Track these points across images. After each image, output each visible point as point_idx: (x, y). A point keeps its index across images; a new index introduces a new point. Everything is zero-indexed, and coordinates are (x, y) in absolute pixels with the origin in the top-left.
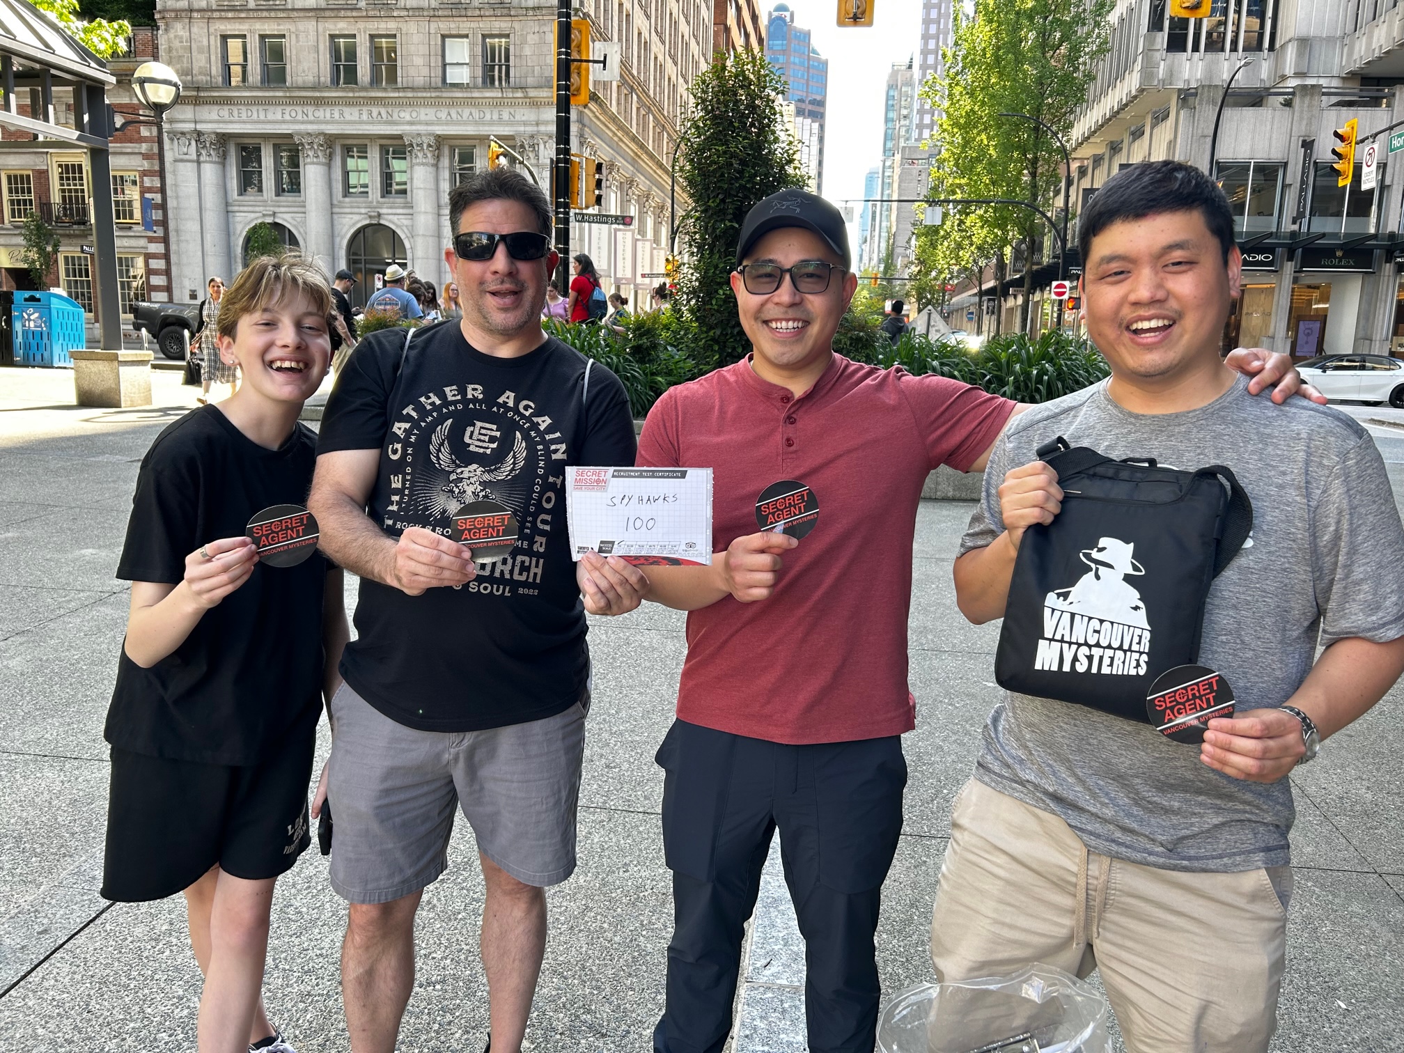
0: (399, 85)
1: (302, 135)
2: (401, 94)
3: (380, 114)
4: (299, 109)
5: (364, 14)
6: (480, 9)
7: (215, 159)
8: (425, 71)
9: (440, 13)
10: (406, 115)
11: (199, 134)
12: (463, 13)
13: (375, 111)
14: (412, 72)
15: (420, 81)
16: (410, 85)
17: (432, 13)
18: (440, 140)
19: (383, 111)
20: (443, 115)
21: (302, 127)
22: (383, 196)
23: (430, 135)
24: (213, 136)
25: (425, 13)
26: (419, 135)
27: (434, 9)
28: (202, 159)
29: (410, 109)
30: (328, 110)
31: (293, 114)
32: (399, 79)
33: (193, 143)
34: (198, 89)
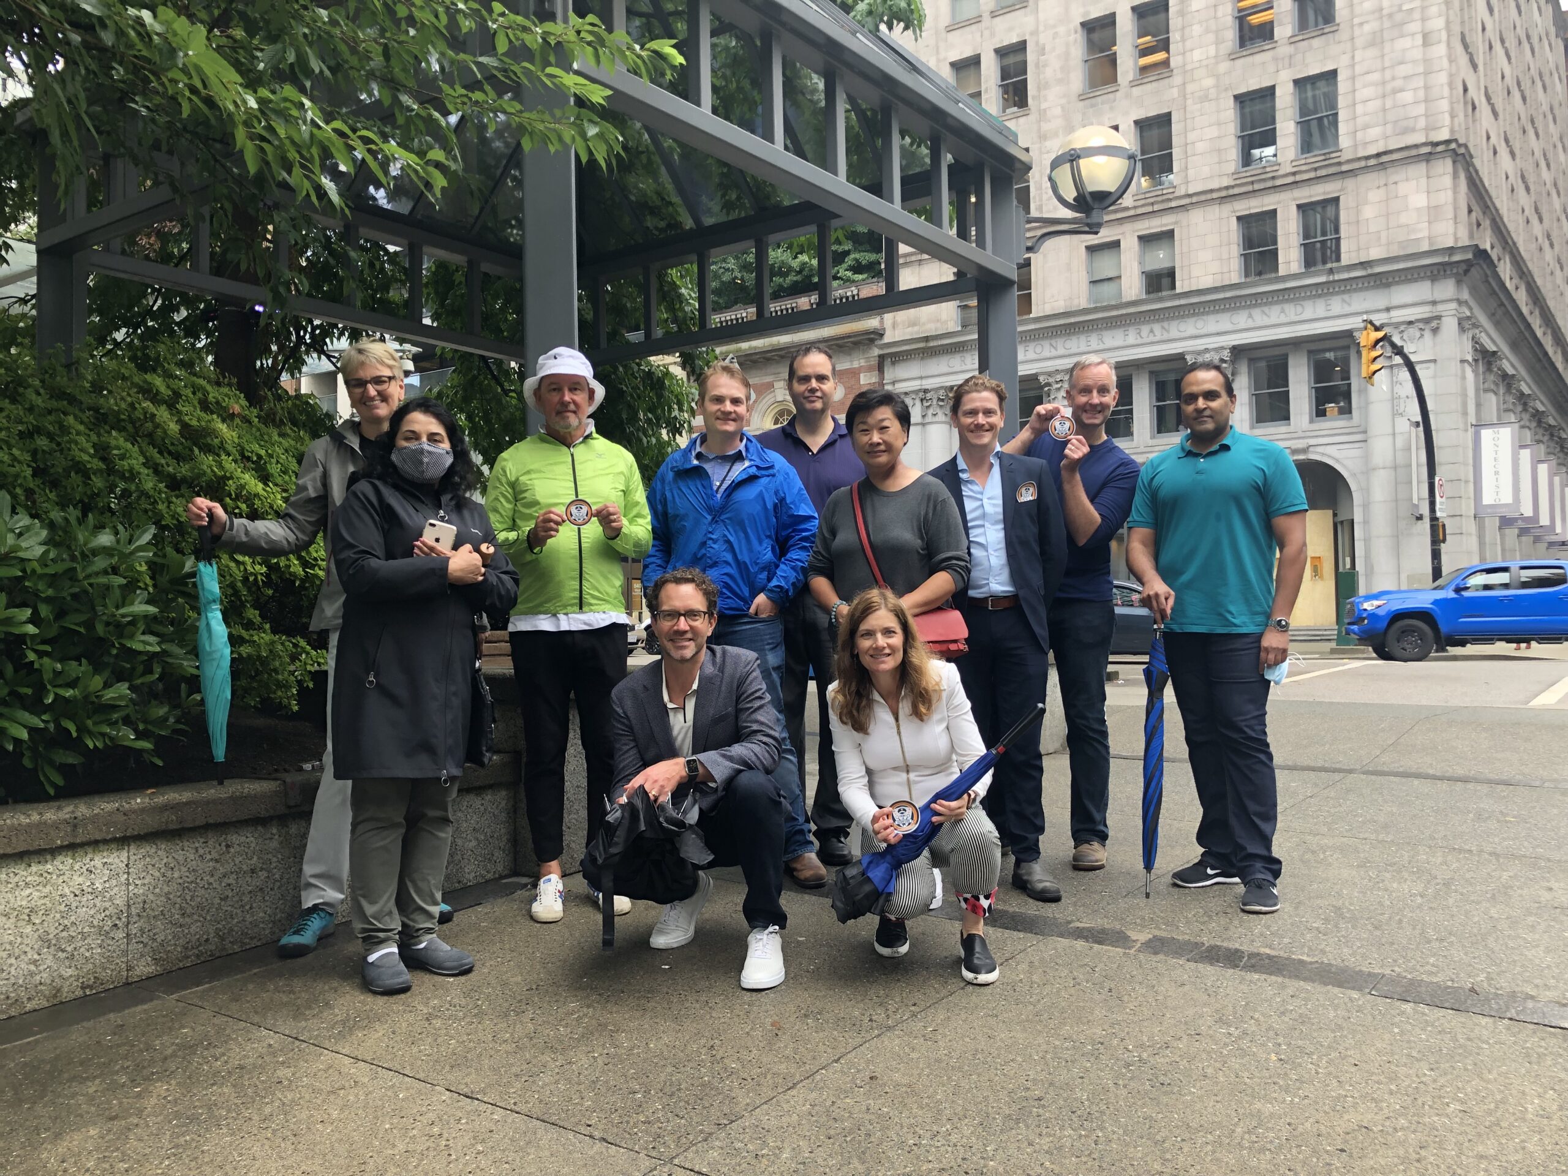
0: (1178, 290)
1: (1050, 374)
2: (1183, 302)
3: (1152, 331)
4: (1046, 344)
5: (1132, 213)
6: (1294, 174)
7: (941, 417)
8: (1215, 267)
9: (1236, 191)
10: (1189, 327)
11: (926, 391)
12: (1269, 184)
13: (1145, 329)
14: (1196, 271)
15: (1206, 282)
16: (1194, 288)
17: (1224, 193)
18: (1238, 352)
19: (1157, 327)
20: (1241, 319)
21: (1050, 365)
22: (1153, 437)
23: (1222, 348)
24: (942, 392)
25: (1215, 195)
26: (1207, 350)
27: (1227, 188)
28: (929, 419)
29: (1193, 319)
30: (1083, 338)
31: (1038, 349)
32: (1178, 284)
33: (918, 403)
34: (927, 339)
